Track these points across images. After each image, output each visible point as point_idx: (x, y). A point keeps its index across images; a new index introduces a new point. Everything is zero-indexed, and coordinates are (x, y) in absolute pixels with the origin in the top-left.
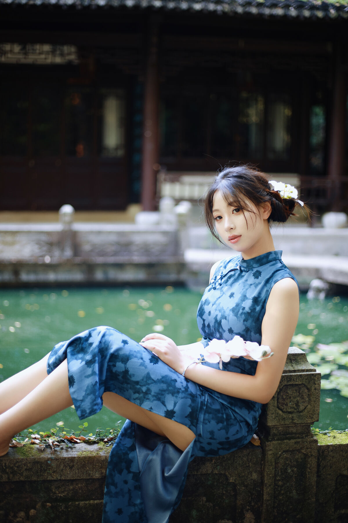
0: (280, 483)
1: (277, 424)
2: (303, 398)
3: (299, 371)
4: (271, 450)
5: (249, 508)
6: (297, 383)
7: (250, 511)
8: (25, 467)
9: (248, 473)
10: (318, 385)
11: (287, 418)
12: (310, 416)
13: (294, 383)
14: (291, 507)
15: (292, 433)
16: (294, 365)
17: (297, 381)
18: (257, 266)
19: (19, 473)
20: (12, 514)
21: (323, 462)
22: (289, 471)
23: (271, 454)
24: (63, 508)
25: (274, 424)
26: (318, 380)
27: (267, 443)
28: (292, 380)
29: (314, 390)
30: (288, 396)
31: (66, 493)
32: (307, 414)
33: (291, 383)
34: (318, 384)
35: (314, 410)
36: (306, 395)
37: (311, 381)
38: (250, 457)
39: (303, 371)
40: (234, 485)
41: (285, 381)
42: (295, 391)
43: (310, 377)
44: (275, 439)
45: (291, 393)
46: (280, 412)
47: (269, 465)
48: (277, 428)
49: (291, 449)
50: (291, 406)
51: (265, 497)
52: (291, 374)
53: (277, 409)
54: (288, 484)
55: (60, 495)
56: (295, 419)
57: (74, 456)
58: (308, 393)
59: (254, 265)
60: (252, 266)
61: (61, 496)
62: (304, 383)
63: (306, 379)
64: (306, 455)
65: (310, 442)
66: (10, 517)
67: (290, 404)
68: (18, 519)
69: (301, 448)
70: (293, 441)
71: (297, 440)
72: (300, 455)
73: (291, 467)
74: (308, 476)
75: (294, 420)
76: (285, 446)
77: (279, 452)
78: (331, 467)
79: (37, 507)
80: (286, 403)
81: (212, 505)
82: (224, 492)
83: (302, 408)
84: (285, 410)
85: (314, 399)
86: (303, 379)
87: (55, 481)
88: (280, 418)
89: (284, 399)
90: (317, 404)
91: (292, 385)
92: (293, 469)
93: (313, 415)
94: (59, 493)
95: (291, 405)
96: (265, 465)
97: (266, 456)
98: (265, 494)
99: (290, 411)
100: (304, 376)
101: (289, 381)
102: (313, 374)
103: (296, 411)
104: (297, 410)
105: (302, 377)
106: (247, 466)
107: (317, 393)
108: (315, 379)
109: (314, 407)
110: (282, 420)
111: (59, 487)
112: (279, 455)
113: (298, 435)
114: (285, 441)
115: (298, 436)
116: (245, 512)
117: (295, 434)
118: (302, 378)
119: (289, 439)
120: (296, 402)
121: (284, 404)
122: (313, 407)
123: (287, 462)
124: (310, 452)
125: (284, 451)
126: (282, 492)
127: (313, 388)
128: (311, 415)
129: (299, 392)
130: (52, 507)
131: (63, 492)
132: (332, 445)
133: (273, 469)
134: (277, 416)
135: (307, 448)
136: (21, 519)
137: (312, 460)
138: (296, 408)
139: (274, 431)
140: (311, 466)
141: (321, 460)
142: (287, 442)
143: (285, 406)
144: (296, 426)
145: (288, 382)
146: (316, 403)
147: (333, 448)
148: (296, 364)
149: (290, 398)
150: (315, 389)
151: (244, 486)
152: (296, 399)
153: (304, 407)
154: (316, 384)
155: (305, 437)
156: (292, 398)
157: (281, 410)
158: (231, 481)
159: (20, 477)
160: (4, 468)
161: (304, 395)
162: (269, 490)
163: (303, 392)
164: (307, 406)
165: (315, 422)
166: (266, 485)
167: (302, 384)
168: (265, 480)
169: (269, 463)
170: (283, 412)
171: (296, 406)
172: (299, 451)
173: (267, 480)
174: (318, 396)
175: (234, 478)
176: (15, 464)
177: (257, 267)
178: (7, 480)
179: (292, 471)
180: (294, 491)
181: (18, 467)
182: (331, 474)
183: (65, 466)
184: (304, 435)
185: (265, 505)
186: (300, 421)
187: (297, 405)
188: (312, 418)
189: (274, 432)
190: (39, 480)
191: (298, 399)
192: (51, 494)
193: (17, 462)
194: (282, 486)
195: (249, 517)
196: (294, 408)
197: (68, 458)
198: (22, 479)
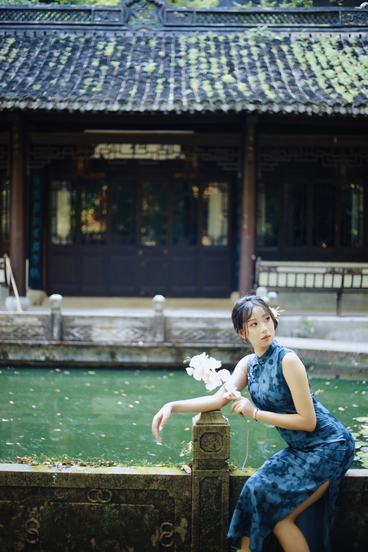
0: (204, 499)
2: (218, 442)
3: (215, 424)
4: (197, 476)
5: (184, 515)
6: (213, 432)
7: (184, 518)
8: (38, 478)
9: (182, 491)
11: (207, 455)
13: (211, 431)
14: (212, 517)
15: (212, 466)
16: (213, 420)
17: (213, 430)
19: (33, 481)
20: (29, 508)
22: (210, 491)
23: (197, 479)
24: (61, 506)
26: (228, 431)
28: (210, 429)
29: (226, 438)
31: (63, 496)
32: (220, 453)
34: (228, 433)
35: (226, 450)
37: (223, 431)
38: (183, 481)
39: (218, 424)
40: (172, 499)
41: (205, 430)
42: (212, 437)
43: (222, 428)
44: (200, 469)
45: (210, 439)
46: (202, 451)
47: (196, 487)
48: (201, 461)
49: (211, 476)
50: (210, 447)
51: (193, 508)
52: (209, 425)
53: (200, 449)
54: (210, 501)
56: (213, 456)
57: (68, 472)
58: (221, 439)
59: (267, 358)
61: (60, 498)
62: (218, 432)
63: (220, 430)
64: (221, 481)
65: (224, 473)
66: (28, 510)
67: (210, 445)
68: (33, 512)
69: (218, 476)
70: (211, 471)
71: (215, 470)
72: (217, 481)
73: (212, 489)
74: (223, 496)
79: (45, 504)
81: (158, 511)
82: (167, 503)
83: (218, 449)
84: (206, 450)
85: (226, 443)
87: (56, 488)
88: (202, 455)
89: (205, 442)
91: (210, 433)
93: (226, 454)
94: (59, 496)
97: (194, 480)
98: (193, 506)
99: (209, 451)
100: (218, 427)
102: (224, 427)
104: (214, 450)
106: (182, 487)
107: (228, 439)
108: (226, 429)
109: (226, 448)
110: (204, 456)
111: (59, 492)
112: (202, 480)
113: (215, 467)
114: (206, 471)
116: (180, 518)
117: (214, 466)
118: (217, 429)
119: (210, 469)
121: (205, 445)
123: (209, 485)
124: (223, 480)
125: (206, 478)
126: (206, 506)
127: (225, 436)
129: (215, 438)
130: (54, 505)
131: (61, 496)
132: (241, 476)
133: (198, 489)
134: (200, 453)
135: (222, 477)
136: (35, 512)
137: (225, 485)
138: (213, 448)
140: (225, 489)
141: (234, 486)
142: (207, 471)
144: (214, 461)
145: (207, 430)
146: (228, 446)
148: (214, 420)
149: (209, 441)
151: (180, 500)
152: (213, 443)
153: (219, 449)
154: (226, 433)
155: (220, 469)
156: (210, 442)
157: (203, 449)
158: (171, 496)
161: (219, 440)
162: (195, 503)
163: (218, 438)
164: (221, 448)
165: (228, 459)
166: (193, 500)
170: (205, 451)
172: (216, 478)
173: (194, 497)
174: (228, 441)
175: (173, 494)
176: (31, 475)
178: (26, 486)
179: (213, 492)
180: (214, 506)
181: (33, 477)
183: (63, 478)
185: (193, 514)
186: (216, 458)
187: (214, 446)
188: (225, 456)
190: (46, 487)
191: (215, 442)
192: (54, 497)
193: (33, 474)
194: (205, 502)
195: (184, 521)
196: (212, 448)
197: (65, 473)
198: (35, 485)
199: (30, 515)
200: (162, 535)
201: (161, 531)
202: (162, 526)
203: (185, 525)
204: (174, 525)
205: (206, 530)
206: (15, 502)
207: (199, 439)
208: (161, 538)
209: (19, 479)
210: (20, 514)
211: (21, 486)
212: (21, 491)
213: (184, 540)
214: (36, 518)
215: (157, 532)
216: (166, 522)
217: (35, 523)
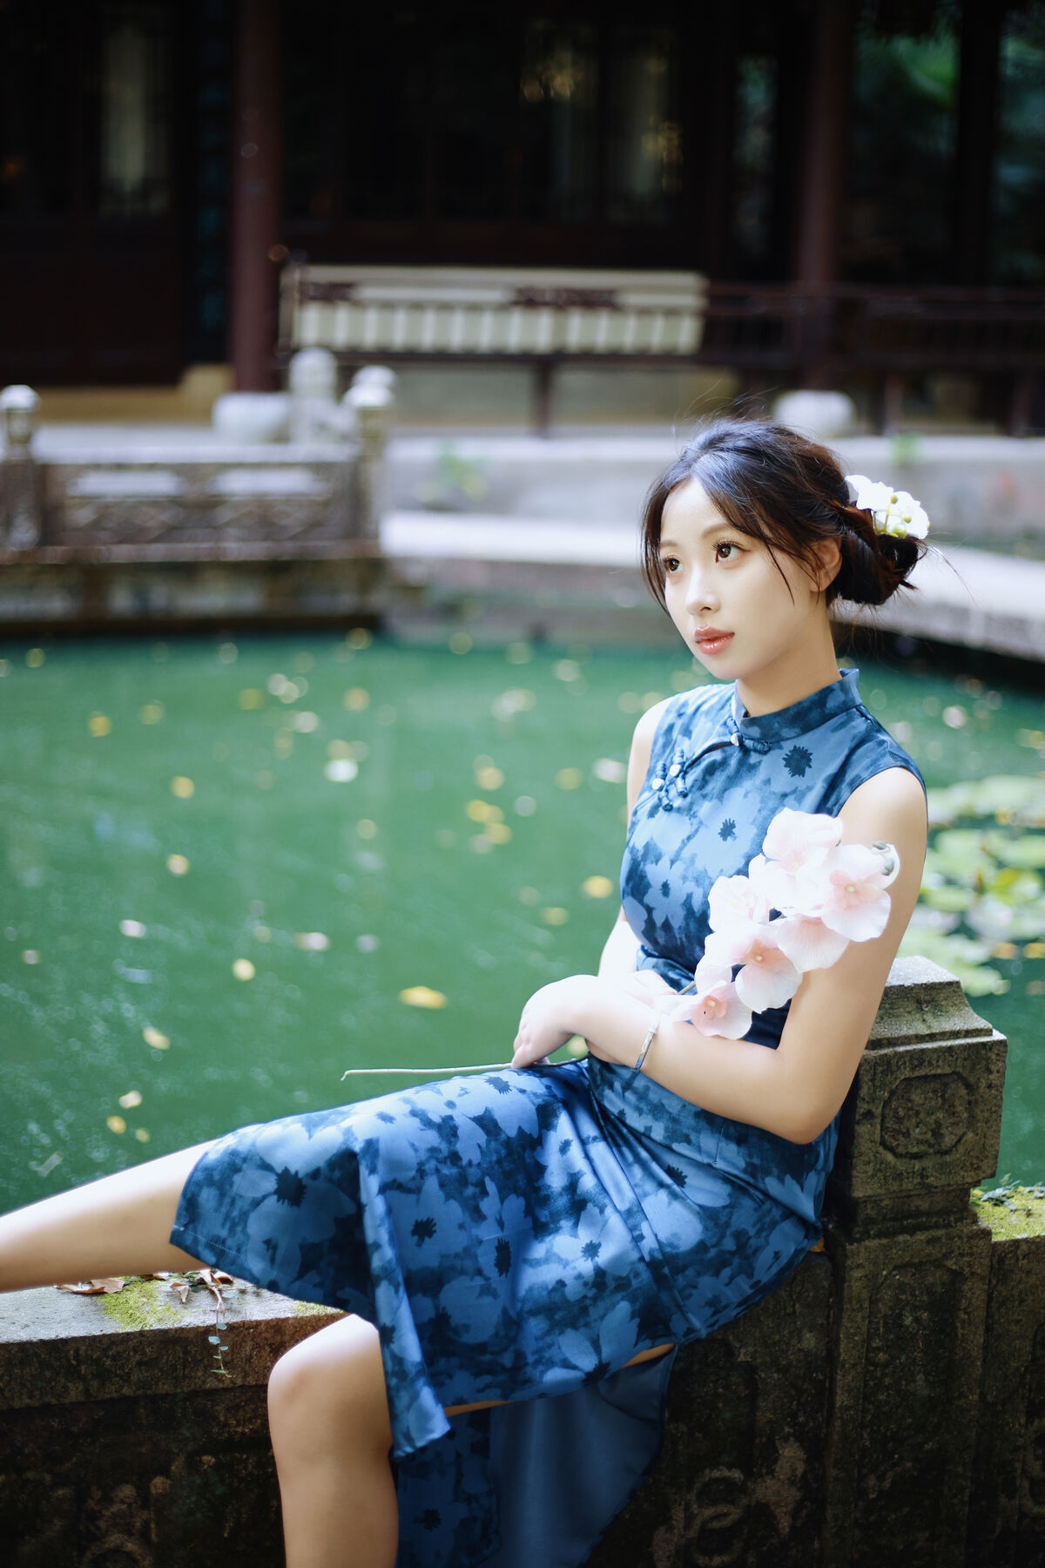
1: (879, 1190)
2: (954, 1113)
3: (945, 1035)
4: (859, 1266)
5: (792, 1431)
6: (939, 1071)
7: (792, 1439)
8: (138, 1357)
9: (791, 1333)
10: (998, 1075)
11: (909, 1173)
12: (972, 1164)
13: (930, 1071)
14: (910, 1420)
15: (918, 1213)
16: (927, 1021)
17: (938, 1067)
18: (793, 734)
19: (117, 1375)
20: (97, 1494)
21: (999, 1288)
22: (908, 1321)
23: (861, 1277)
24: (250, 1467)
25: (870, 1192)
26: (999, 1060)
27: (848, 1247)
28: (926, 1064)
29: (987, 1090)
30: (911, 1109)
31: (259, 1421)
32: (963, 1158)
33: (924, 1073)
34: (998, 1072)
35: (984, 1145)
36: (961, 1105)
37: (979, 1063)
38: (798, 1289)
39: (956, 1034)
40: (750, 1370)
41: (905, 1068)
42: (931, 1095)
43: (977, 1053)
44: (872, 1233)
45: (921, 1102)
46: (890, 1157)
47: (854, 1310)
48: (876, 1202)
49: (916, 1260)
50: (920, 1137)
51: (841, 1399)
52: (923, 1046)
53: (881, 1149)
54: (903, 1359)
55: (240, 1429)
56: (929, 1174)
57: (282, 1316)
58: (967, 1097)
59: (786, 732)
60: (777, 734)
61: (243, 1433)
62: (958, 1070)
63: (965, 1059)
64: (957, 1276)
65: (970, 1238)
66: (90, 1502)
67: (917, 1130)
68: (114, 1508)
69: (945, 1256)
70: (921, 1236)
71: (934, 1234)
72: (939, 1273)
73: (915, 1308)
74: (960, 1331)
75: (928, 1177)
76: (900, 1252)
77: (883, 1270)
78: (1022, 1301)
79: (173, 1468)
80: (904, 1130)
81: (685, 1429)
82: (721, 1390)
83: (948, 1140)
84: (901, 1150)
85: (986, 1114)
86: (956, 1060)
87: (226, 1390)
88: (888, 1174)
89: (900, 1120)
90: (994, 1127)
91: (925, 1078)
92: (919, 1314)
93: (982, 1161)
94: (238, 1424)
95: (920, 1133)
96: (841, 1310)
97: (846, 1284)
98: (839, 1390)
99: (916, 1153)
100: (958, 1052)
101: (916, 1066)
102: (984, 1044)
103: (932, 1151)
104: (936, 1146)
105: (954, 1054)
106: (789, 1315)
107: (995, 1097)
108: (989, 1058)
109: (985, 1137)
110: (894, 1179)
111: (237, 1407)
112: (881, 1280)
113: (934, 1220)
114: (901, 1238)
115: (936, 1222)
116: (777, 1443)
117: (928, 1214)
118: (953, 1057)
119: (912, 1231)
120: (934, 1126)
121: (899, 1132)
122: (980, 1138)
123: (904, 1297)
124: (969, 1265)
125: (895, 1268)
126: (887, 1381)
127: (983, 1084)
128: (975, 1161)
129: (943, 1096)
130: (217, 1467)
131: (250, 1421)
132: (1026, 1240)
133: (863, 1318)
134: (880, 1170)
135: (961, 1255)
136: (124, 1507)
137: (972, 1289)
138: (932, 1141)
139: (869, 1211)
140: (969, 1304)
141: (995, 1283)
142: (905, 1242)
143: (901, 1138)
144: (930, 1193)
145: (913, 1069)
146: (992, 1127)
147: (1030, 1248)
148: (935, 1016)
149: (917, 1113)
150: (990, 1086)
151: (778, 1371)
152: (934, 1117)
153: (954, 1139)
154: (990, 1072)
155: (956, 1223)
156: (922, 1116)
157: (892, 1150)
158: (742, 1358)
159: (122, 1387)
160: (74, 1362)
161: (957, 1103)
162: (850, 1378)
163: (953, 1095)
164: (964, 1134)
165: (984, 1178)
166: (843, 1366)
167: (954, 1073)
168: (841, 1350)
169: (854, 1302)
170: (896, 1155)
171: (933, 1135)
172: (938, 1264)
173: (846, 1352)
174: (995, 1105)
175: (751, 1349)
176: (105, 1351)
177: (794, 738)
178: (82, 1399)
179: (917, 1320)
180: (920, 1377)
181: (114, 1358)
182: (1021, 1320)
183: (257, 1346)
184: (952, 1219)
185: (838, 1423)
186: (943, 1180)
187: (937, 1133)
188: (979, 1168)
189: (867, 1214)
190: (178, 1391)
191: (940, 1115)
192: (216, 1430)
193: (113, 1343)
194: (886, 1365)
195: (791, 1455)
196: (926, 1142)
197: (268, 1323)
198: (126, 1391)
199: (102, 1524)
200: (698, 1522)
201: (695, 1508)
202: (698, 1485)
203: (794, 1470)
204: (748, 1473)
205: (881, 1478)
206: (30, 1475)
207: (878, 1111)
208: (692, 1533)
209: (48, 1374)
210: (58, 1524)
211: (54, 1401)
212: (55, 1424)
213: (787, 1530)
214: (129, 1533)
215: (678, 1515)
216: (715, 1465)
217: (129, 1555)
